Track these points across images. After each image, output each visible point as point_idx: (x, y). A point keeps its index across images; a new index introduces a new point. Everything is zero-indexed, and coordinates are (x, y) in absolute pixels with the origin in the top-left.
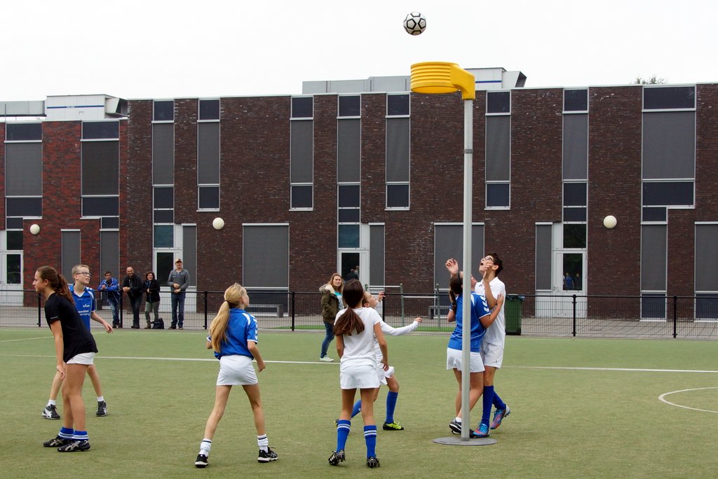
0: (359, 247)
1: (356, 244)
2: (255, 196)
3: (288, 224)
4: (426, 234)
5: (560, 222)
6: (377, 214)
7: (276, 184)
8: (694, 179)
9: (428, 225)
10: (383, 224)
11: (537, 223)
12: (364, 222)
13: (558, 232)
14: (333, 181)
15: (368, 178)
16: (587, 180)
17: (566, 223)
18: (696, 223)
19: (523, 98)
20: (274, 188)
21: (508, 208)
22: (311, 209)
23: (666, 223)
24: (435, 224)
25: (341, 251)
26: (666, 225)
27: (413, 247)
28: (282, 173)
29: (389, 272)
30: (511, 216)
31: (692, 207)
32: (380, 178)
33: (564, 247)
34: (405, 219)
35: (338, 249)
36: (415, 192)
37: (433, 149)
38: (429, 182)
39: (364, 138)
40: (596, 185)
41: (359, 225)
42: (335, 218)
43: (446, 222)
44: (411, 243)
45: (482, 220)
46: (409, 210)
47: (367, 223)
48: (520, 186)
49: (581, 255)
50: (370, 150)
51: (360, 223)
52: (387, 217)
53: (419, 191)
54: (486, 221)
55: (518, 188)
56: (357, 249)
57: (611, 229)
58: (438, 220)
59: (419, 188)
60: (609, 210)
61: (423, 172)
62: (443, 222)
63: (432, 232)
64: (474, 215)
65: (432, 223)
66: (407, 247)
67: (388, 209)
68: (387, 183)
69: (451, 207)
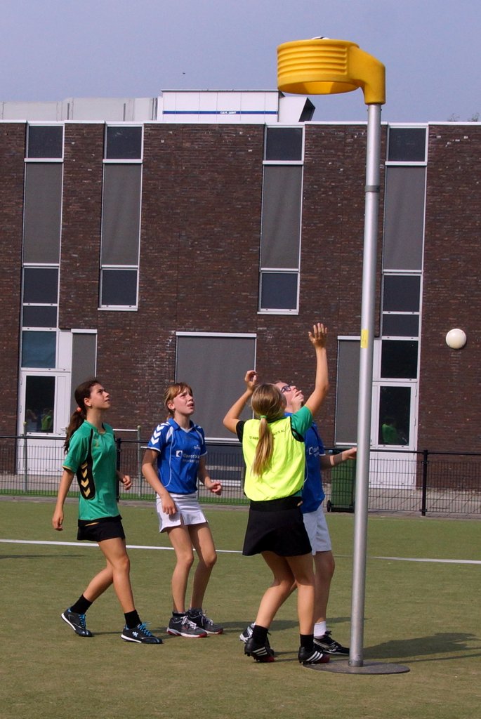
0: (54, 367)
1: (50, 362)
4: (163, 350)
5: (376, 337)
6: (85, 316)
9: (167, 335)
10: (95, 331)
11: (340, 338)
12: (64, 328)
14: (15, 261)
15: (71, 258)
16: (422, 271)
17: (385, 338)
19: (323, 138)
21: (295, 312)
24: (178, 333)
25: (26, 372)
27: (142, 369)
30: (299, 325)
32: (92, 258)
33: (382, 376)
34: (130, 325)
35: (21, 369)
36: (148, 282)
37: (178, 214)
38: (170, 267)
39: (68, 193)
40: (436, 280)
41: (55, 332)
42: (17, 320)
43: (194, 331)
44: (138, 363)
45: (253, 329)
46: (136, 310)
47: (69, 329)
48: (315, 278)
49: (409, 389)
50: (77, 212)
51: (57, 329)
52: (101, 321)
53: (154, 280)
54: (260, 331)
55: (311, 280)
56: (52, 370)
57: (457, 350)
58: (183, 328)
59: (154, 275)
60: (455, 319)
61: (161, 251)
62: (190, 331)
63: (173, 346)
64: (240, 322)
65: (173, 332)
66: (132, 369)
67: (104, 308)
68: (103, 266)
69: (204, 308)
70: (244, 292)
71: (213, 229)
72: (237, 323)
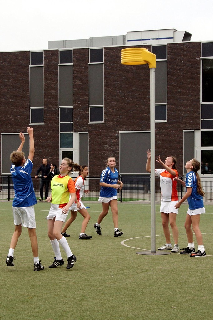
1: (71, 145)
2: (9, 116)
4: (114, 139)
5: (199, 129)
6: (84, 126)
7: (21, 108)
9: (115, 133)
10: (88, 132)
11: (184, 131)
12: (75, 132)
13: (198, 136)
14: (56, 105)
15: (78, 103)
17: (203, 130)
19: (175, 49)
20: (20, 110)
21: (166, 121)
22: (43, 123)
24: (120, 132)
25: (62, 150)
27: (106, 147)
28: (24, 101)
30: (168, 126)
32: (85, 103)
33: (202, 146)
34: (101, 129)
35: (60, 148)
36: (108, 112)
37: (118, 83)
38: (116, 105)
39: (76, 77)
41: (73, 133)
42: (58, 129)
43: (126, 131)
44: (105, 144)
46: (103, 123)
47: (78, 132)
48: (173, 106)
50: (79, 85)
52: (90, 128)
53: (109, 111)
55: (172, 108)
56: (72, 148)
58: (122, 130)
59: (110, 109)
61: (112, 99)
62: (125, 131)
63: (118, 137)
64: (144, 126)
65: (118, 131)
66: (102, 147)
67: (91, 123)
68: (90, 106)
69: (130, 121)
70: (146, 114)
71: (132, 89)
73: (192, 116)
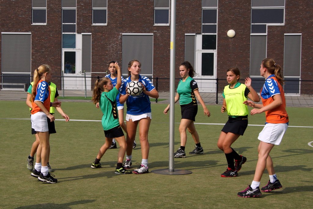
0: (75, 48)
1: (74, 46)
2: (10, 16)
3: (30, 33)
4: (117, 41)
5: (200, 33)
6: (87, 28)
7: (23, 8)
8: (284, 7)
9: (118, 35)
10: (91, 34)
11: (186, 34)
12: (78, 33)
13: (199, 39)
14: (59, 7)
15: (81, 5)
16: (218, 7)
17: (203, 34)
18: (285, 34)
20: (22, 11)
21: (168, 25)
22: (45, 24)
23: (266, 34)
24: (123, 34)
25: (64, 50)
26: (266, 35)
27: (109, 48)
28: (27, 1)
29: (94, 63)
30: (170, 30)
31: (283, 24)
32: (89, 5)
33: (202, 49)
34: (104, 31)
35: (62, 49)
36: (111, 14)
38: (119, 8)
40: (223, 11)
42: (60, 30)
43: (129, 33)
44: (108, 46)
45: (152, 32)
46: (107, 25)
47: (81, 33)
49: (213, 54)
51: (76, 33)
52: (93, 30)
53: (113, 13)
54: (155, 32)
56: (74, 49)
57: (231, 38)
58: (125, 32)
59: (113, 12)
60: (231, 26)
61: (116, 2)
62: (128, 33)
63: (121, 39)
64: (147, 29)
65: (121, 33)
66: (105, 48)
67: (94, 24)
68: (93, 8)
69: (133, 24)
70: (148, 17)
72: (145, 29)
73: (193, 20)
